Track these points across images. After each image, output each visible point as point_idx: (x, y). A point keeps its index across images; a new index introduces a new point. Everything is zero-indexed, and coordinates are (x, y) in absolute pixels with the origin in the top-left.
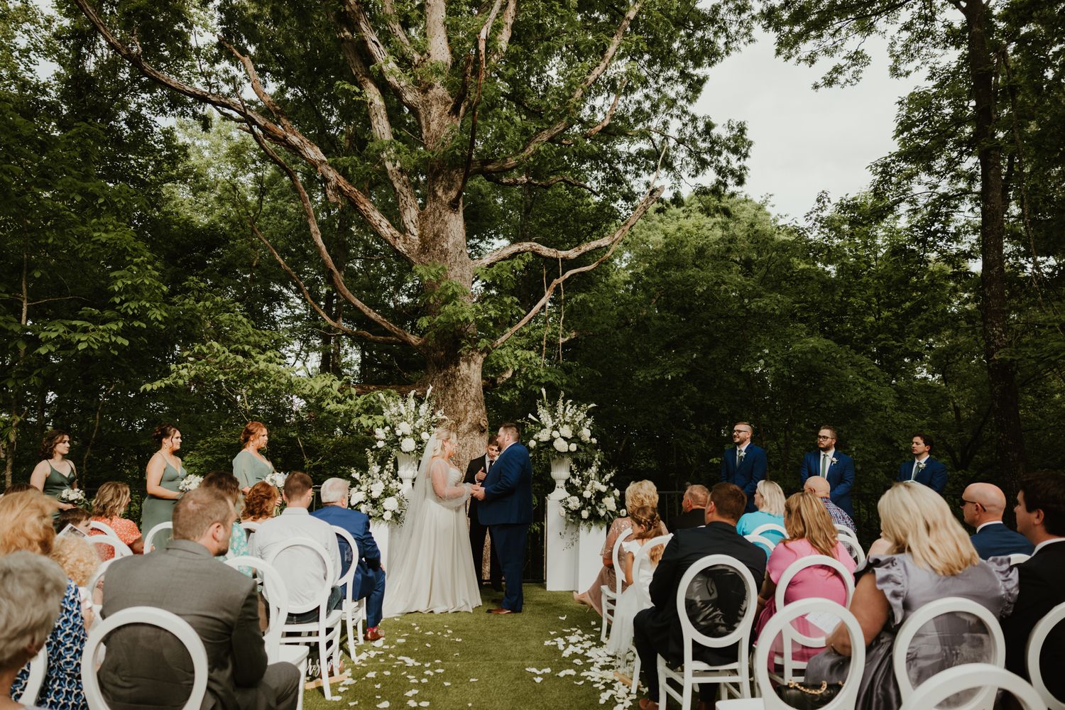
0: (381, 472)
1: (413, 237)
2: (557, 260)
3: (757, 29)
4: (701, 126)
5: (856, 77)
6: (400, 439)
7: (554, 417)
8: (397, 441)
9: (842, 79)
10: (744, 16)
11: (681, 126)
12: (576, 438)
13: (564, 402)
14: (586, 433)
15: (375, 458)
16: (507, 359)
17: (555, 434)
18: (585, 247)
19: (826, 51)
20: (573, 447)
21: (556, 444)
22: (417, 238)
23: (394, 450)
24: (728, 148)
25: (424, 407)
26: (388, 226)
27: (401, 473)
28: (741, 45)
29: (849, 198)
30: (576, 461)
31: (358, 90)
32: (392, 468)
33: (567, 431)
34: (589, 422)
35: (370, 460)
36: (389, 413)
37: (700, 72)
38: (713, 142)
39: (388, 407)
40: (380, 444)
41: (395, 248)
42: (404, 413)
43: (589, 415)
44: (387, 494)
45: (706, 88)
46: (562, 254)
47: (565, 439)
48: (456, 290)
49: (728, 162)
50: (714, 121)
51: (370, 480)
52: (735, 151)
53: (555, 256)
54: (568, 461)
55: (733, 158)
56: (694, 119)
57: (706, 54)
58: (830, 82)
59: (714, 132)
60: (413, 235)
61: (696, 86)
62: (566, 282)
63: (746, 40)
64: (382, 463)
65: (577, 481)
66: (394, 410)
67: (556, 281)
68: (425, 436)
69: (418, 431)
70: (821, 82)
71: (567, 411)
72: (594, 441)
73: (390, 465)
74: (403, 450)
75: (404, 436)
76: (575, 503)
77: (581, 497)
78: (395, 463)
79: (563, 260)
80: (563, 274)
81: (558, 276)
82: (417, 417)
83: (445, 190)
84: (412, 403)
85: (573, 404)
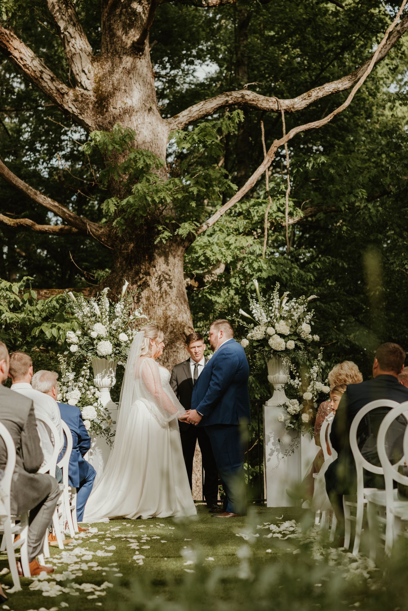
0: (76, 380)
1: (86, 92)
2: (278, 112)
6: (95, 342)
7: (268, 312)
8: (93, 345)
12: (295, 335)
13: (281, 295)
14: (305, 328)
15: (68, 364)
17: (271, 330)
18: (317, 93)
20: (291, 345)
21: (271, 342)
22: (91, 93)
23: (89, 354)
25: (119, 307)
26: (52, 80)
27: (97, 380)
30: (294, 361)
32: (88, 374)
33: (283, 327)
34: (309, 317)
35: (64, 366)
36: (81, 314)
39: (80, 306)
40: (74, 349)
41: (63, 108)
42: (98, 313)
44: (84, 402)
46: (286, 103)
47: (282, 336)
48: (148, 161)
51: (65, 388)
53: (275, 107)
54: (286, 361)
60: (86, 89)
62: (291, 143)
64: (77, 370)
65: (296, 383)
66: (86, 310)
67: (277, 143)
68: (123, 337)
69: (114, 332)
71: (283, 305)
72: (317, 338)
73: (85, 371)
74: (100, 354)
75: (99, 339)
76: (294, 406)
77: (301, 400)
78: (90, 369)
79: (286, 112)
80: (287, 132)
81: (280, 136)
82: (112, 317)
83: (126, 28)
84: (106, 302)
85: (290, 298)
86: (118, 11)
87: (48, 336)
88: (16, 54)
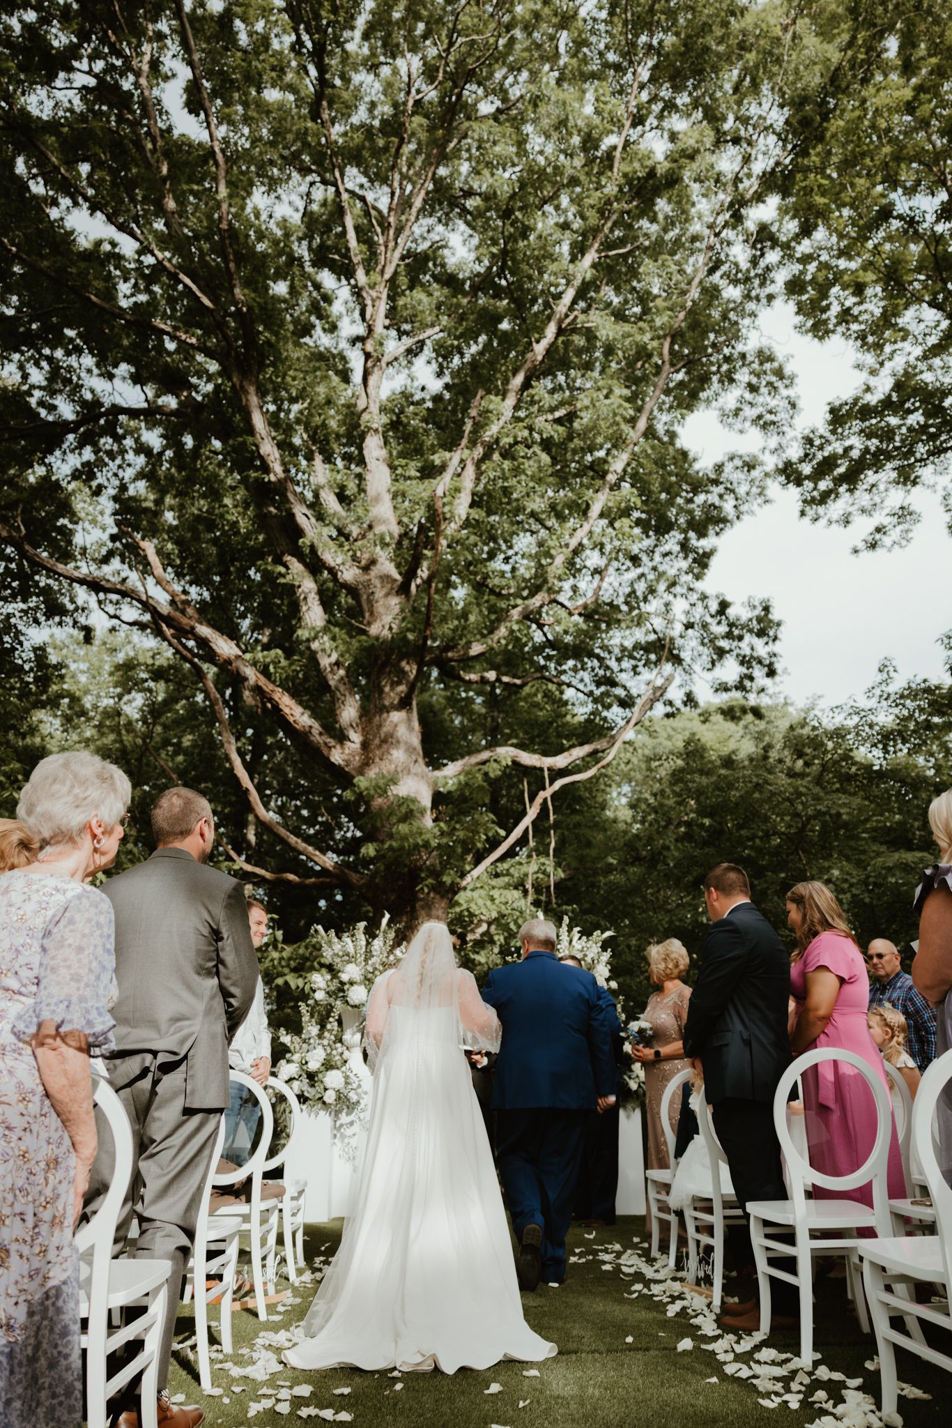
0: (320, 1036)
1: (353, 745)
2: (541, 769)
3: (774, 487)
4: (714, 607)
5: (906, 537)
6: (346, 987)
8: (343, 991)
9: (887, 540)
10: (756, 473)
11: (687, 607)
13: (570, 930)
15: (312, 1016)
16: (480, 902)
18: (578, 752)
19: (863, 511)
22: (358, 745)
23: (338, 1002)
24: (751, 631)
25: (377, 943)
26: (321, 734)
27: (347, 1036)
28: (755, 507)
29: (919, 680)
31: (282, 570)
32: (336, 1028)
34: (606, 957)
35: (306, 1018)
36: (331, 953)
37: (704, 544)
38: (731, 625)
39: (330, 943)
40: (320, 995)
41: (330, 760)
42: (352, 951)
43: (604, 948)
44: (328, 1065)
45: (714, 562)
46: (548, 761)
48: (412, 806)
49: (752, 649)
50: (729, 599)
51: (305, 1046)
52: (761, 633)
53: (538, 764)
55: (759, 643)
56: (704, 597)
57: (711, 520)
58: (873, 546)
59: (731, 612)
60: (353, 742)
61: (702, 561)
62: (554, 796)
63: (760, 500)
64: (322, 1022)
66: (338, 947)
67: (542, 795)
69: (370, 976)
70: (861, 545)
71: (574, 943)
73: (332, 1025)
74: (351, 1003)
75: (352, 983)
78: (340, 1022)
79: (549, 769)
80: (551, 783)
81: (544, 789)
82: (368, 955)
83: (394, 685)
84: (362, 939)
85: (582, 933)
86: (387, 670)
87: (293, 986)
88: (287, 710)
